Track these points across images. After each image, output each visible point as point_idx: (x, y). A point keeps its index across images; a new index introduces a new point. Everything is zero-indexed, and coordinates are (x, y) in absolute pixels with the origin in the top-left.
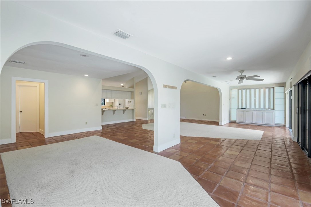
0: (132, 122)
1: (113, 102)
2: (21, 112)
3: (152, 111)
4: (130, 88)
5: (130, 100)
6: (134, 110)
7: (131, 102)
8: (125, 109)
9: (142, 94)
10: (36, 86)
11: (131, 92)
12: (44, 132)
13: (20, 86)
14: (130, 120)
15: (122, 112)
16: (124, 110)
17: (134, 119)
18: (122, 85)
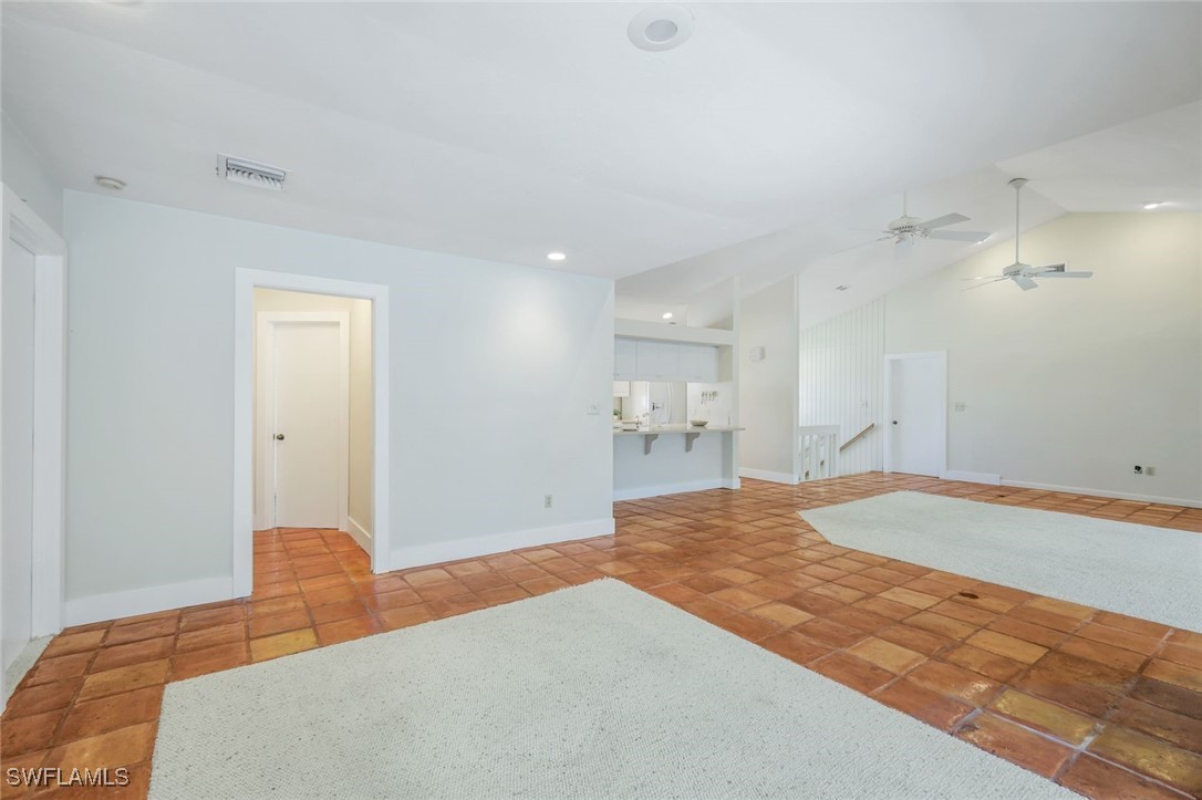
0: (725, 492)
1: (625, 394)
2: (281, 438)
3: (811, 437)
4: (712, 327)
5: (710, 388)
6: (734, 433)
7: (714, 394)
8: (689, 427)
9: (763, 356)
10: (337, 324)
11: (717, 347)
12: (371, 542)
13: (277, 324)
14: (716, 482)
15: (682, 442)
16: (690, 438)
17: (731, 477)
18: (668, 316)
